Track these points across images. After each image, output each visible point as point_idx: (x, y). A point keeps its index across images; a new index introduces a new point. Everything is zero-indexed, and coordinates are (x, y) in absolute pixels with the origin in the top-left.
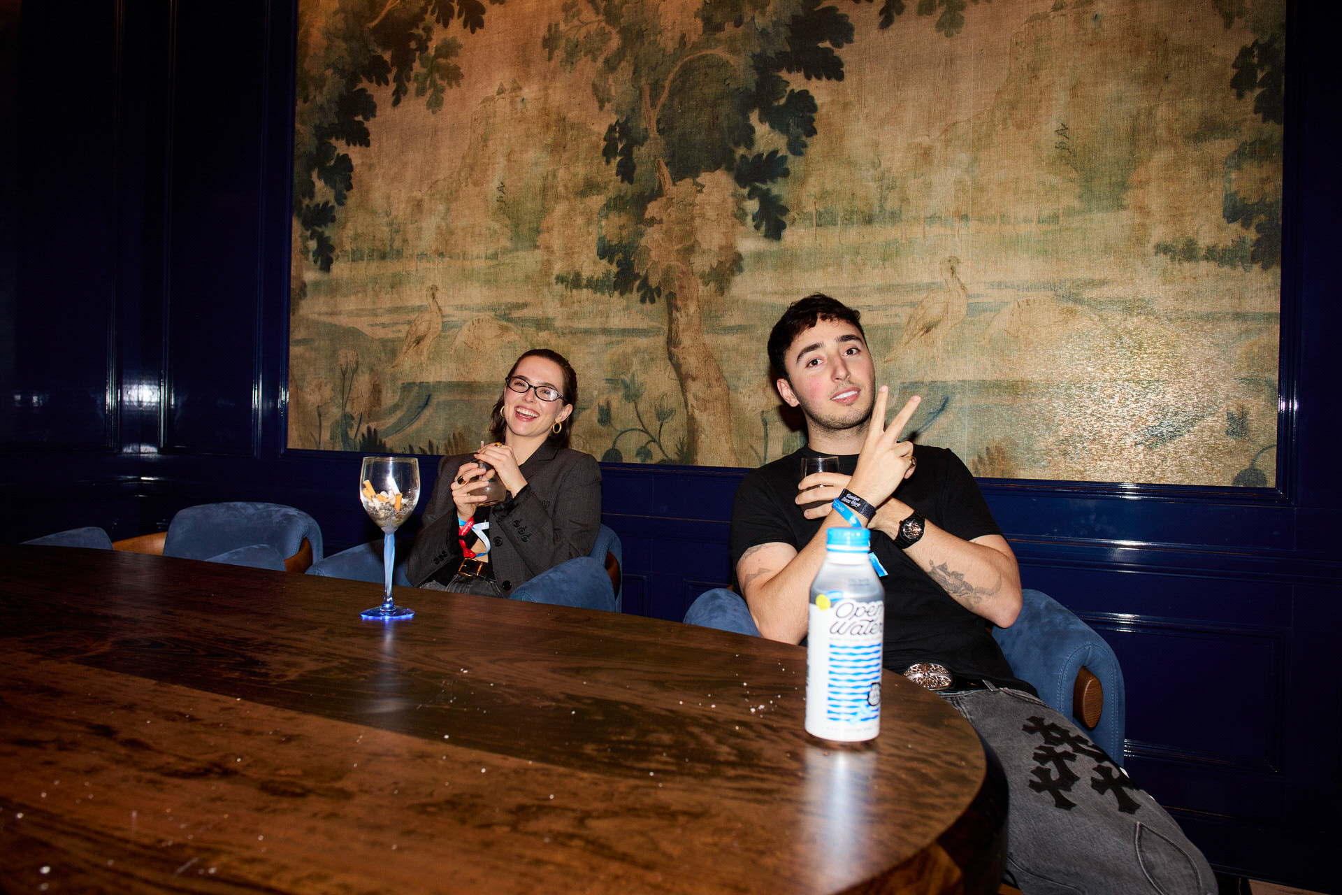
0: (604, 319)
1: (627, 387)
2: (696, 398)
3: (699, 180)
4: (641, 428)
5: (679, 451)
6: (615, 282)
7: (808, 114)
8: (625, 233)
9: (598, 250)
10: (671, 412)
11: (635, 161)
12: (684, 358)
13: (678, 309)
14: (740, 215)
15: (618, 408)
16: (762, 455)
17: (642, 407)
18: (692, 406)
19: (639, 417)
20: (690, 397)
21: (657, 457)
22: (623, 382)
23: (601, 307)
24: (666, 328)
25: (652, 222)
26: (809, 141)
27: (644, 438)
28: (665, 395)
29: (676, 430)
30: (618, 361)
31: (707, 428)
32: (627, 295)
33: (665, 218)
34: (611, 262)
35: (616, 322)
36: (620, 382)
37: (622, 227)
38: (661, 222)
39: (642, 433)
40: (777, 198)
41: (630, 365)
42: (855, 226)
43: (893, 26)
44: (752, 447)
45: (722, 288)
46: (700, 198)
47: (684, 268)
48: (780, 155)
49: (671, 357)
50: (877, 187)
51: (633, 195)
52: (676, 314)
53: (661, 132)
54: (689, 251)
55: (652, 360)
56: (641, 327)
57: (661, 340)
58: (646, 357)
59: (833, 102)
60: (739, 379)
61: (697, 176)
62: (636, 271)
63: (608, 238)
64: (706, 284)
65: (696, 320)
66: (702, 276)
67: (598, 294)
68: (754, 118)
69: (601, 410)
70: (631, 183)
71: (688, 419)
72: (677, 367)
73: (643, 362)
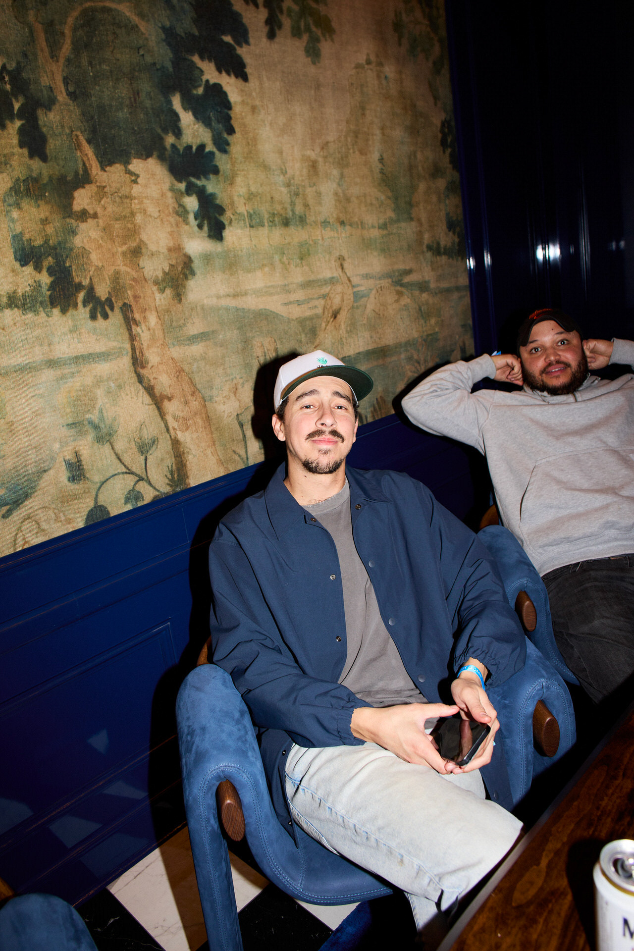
0: (46, 348)
1: (96, 427)
2: (176, 418)
3: (131, 167)
4: (124, 470)
5: (170, 480)
6: (50, 296)
7: (226, 111)
8: (50, 229)
9: (15, 253)
10: (154, 441)
11: (44, 130)
12: (155, 378)
13: (137, 323)
14: (182, 212)
15: (90, 456)
16: (244, 456)
17: (120, 446)
18: (174, 429)
19: (119, 459)
20: (169, 419)
21: (148, 495)
22: (91, 422)
23: (38, 332)
24: (128, 346)
25: (84, 215)
26: (230, 138)
27: (130, 480)
28: (142, 425)
29: (162, 460)
30: (78, 399)
31: (192, 447)
32: (71, 312)
33: (99, 210)
34: (38, 268)
35: (64, 348)
36: (86, 423)
37: (45, 222)
38: (95, 216)
39: (126, 476)
40: (213, 196)
41: (93, 399)
42: (278, 228)
43: (277, 40)
44: (235, 452)
45: (179, 296)
46: (136, 190)
47: (134, 274)
48: (207, 150)
49: (140, 379)
50: (288, 193)
51: (50, 177)
52: (136, 330)
53: (72, 95)
54: (136, 252)
55: (120, 387)
56: (98, 350)
57: (125, 361)
58: (113, 385)
59: (243, 102)
60: (212, 388)
61: (129, 163)
62: (77, 280)
63: (27, 236)
64: (162, 291)
65: (159, 333)
66: (156, 283)
67: (30, 315)
68: (177, 103)
69: (69, 465)
70: (44, 158)
71: (173, 444)
72: (150, 390)
73: (109, 392)
